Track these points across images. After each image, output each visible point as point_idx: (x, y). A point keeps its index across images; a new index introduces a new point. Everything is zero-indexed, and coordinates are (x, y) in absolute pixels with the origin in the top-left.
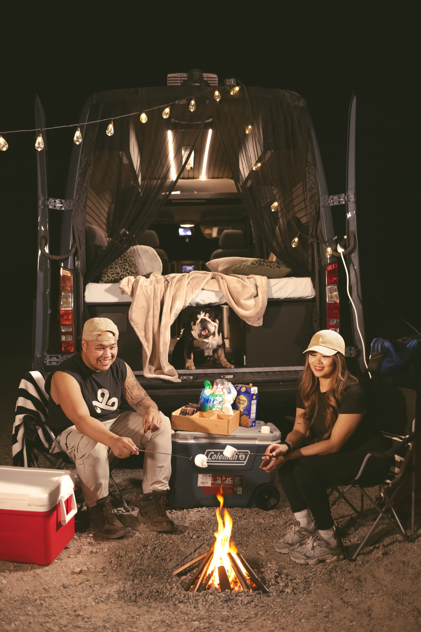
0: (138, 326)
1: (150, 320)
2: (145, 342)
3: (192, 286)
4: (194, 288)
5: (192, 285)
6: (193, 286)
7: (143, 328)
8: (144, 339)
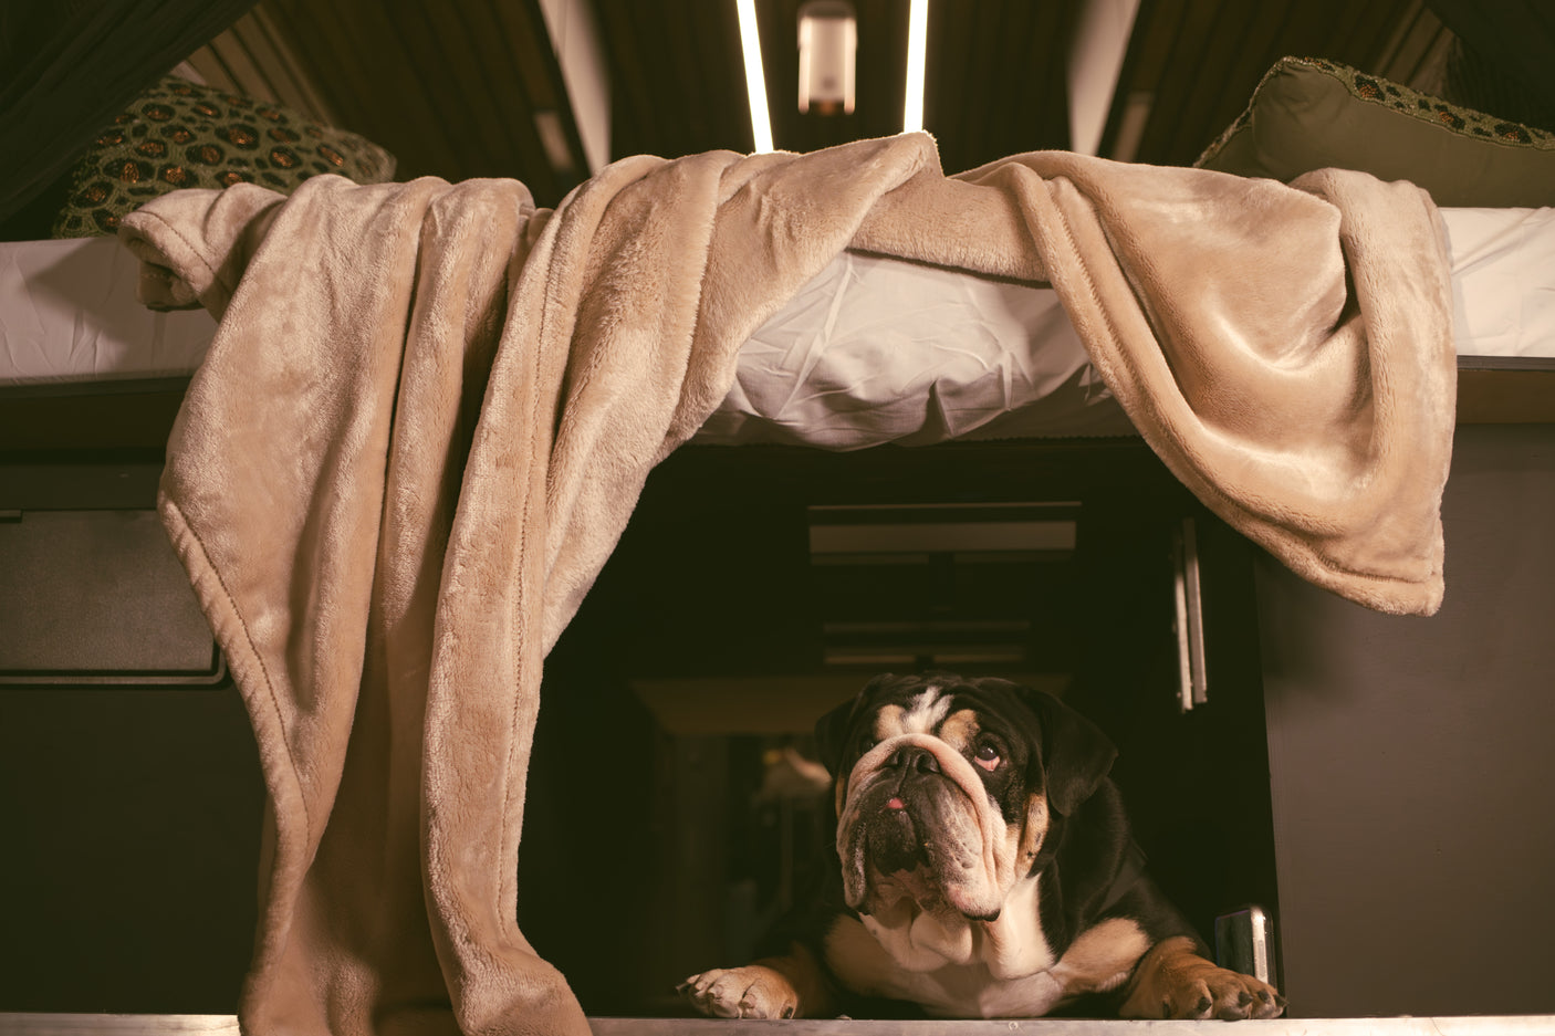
0: (224, 540)
1: (355, 492)
2: (284, 702)
3: (765, 212)
4: (780, 223)
5: (765, 200)
6: (774, 211)
7: (279, 565)
8: (278, 677)
